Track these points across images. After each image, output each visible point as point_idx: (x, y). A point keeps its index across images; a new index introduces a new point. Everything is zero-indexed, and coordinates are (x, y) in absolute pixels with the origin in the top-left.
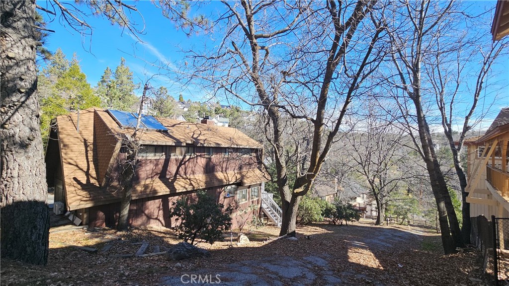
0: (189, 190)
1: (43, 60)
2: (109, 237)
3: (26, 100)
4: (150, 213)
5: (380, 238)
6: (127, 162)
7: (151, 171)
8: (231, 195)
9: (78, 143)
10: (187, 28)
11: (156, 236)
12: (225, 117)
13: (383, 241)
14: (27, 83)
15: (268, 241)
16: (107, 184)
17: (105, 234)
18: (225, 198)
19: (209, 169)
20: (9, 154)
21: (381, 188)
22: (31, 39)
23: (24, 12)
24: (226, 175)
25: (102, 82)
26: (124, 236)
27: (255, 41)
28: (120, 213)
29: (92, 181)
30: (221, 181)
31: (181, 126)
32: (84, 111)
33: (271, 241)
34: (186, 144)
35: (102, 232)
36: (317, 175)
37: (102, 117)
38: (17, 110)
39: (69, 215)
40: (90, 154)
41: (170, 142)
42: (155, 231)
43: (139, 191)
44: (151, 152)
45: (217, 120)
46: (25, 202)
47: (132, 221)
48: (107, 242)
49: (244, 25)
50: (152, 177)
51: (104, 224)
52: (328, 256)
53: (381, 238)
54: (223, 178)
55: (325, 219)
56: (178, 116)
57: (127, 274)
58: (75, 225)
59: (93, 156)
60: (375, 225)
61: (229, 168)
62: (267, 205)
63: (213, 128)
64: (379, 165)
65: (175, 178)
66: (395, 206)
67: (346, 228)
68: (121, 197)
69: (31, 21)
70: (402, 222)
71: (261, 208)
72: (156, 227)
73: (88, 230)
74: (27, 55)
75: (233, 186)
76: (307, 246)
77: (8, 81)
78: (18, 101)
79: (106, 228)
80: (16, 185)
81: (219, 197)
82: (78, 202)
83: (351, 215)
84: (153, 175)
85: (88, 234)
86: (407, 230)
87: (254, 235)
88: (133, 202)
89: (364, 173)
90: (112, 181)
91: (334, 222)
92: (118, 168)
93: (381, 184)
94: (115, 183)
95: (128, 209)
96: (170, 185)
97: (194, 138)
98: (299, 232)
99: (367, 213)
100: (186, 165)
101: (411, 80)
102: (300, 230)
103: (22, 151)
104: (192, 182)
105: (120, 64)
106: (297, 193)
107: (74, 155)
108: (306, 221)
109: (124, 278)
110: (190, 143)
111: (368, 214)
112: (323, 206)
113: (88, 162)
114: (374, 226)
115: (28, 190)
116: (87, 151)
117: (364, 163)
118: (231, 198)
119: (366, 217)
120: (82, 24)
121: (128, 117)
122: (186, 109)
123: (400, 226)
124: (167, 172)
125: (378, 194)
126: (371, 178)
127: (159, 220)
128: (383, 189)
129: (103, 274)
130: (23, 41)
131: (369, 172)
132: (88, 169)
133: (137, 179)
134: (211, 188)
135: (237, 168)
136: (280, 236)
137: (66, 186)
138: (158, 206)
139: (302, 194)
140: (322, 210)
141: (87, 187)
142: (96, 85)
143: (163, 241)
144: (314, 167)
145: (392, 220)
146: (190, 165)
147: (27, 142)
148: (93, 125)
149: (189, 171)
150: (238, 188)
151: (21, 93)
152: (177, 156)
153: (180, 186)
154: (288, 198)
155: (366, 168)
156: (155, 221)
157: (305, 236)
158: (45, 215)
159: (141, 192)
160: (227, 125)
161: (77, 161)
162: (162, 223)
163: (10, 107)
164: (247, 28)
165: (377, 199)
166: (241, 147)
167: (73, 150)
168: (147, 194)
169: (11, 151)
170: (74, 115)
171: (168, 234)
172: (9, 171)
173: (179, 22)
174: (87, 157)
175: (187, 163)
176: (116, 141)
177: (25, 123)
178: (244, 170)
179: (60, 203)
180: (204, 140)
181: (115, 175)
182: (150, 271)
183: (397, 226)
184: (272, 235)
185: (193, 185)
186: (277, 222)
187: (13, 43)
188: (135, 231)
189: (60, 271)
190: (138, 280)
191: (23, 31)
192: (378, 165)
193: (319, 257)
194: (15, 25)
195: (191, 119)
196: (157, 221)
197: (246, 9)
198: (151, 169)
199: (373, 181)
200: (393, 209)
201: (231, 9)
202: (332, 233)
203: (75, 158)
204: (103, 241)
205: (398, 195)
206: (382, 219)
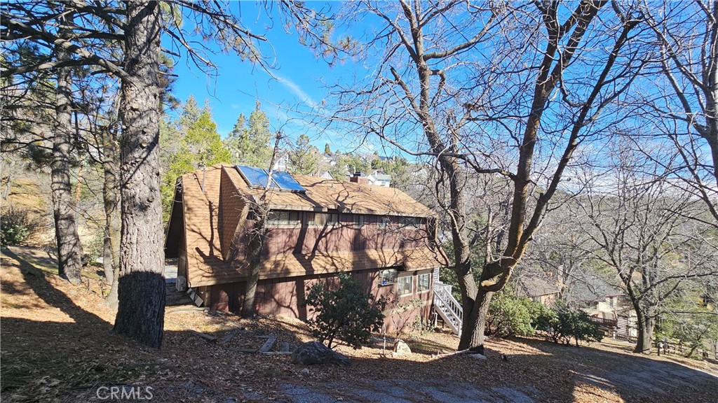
0: (331, 271)
1: (170, 110)
2: (231, 324)
3: (147, 156)
4: (281, 299)
5: (640, 375)
6: (253, 231)
7: (284, 244)
8: (388, 283)
9: (202, 207)
10: (330, 55)
11: (286, 330)
12: (386, 172)
13: (647, 381)
14: (149, 137)
15: (439, 355)
16: (232, 258)
17: (227, 321)
18: (380, 286)
19: (358, 245)
20: (129, 216)
21: (646, 290)
22: (154, 87)
23: (149, 57)
24: (381, 253)
25: (234, 132)
26: (248, 325)
27: (423, 63)
28: (245, 296)
29: (216, 253)
30: (374, 262)
31: (323, 185)
32: (211, 168)
33: (443, 355)
34: (328, 209)
35: (224, 317)
36: (519, 260)
37: (230, 175)
38: (138, 167)
39: (190, 293)
40: (215, 220)
41: (308, 207)
42: (286, 324)
43: (268, 269)
44: (284, 219)
45: (374, 177)
46: (142, 272)
47: (259, 306)
48: (228, 331)
49: (409, 43)
50: (284, 252)
51: (228, 307)
52: (535, 392)
53: (644, 375)
54: (377, 257)
55: (539, 332)
56: (323, 172)
57: (241, 373)
58: (196, 305)
59: (218, 223)
60: (634, 352)
61: (387, 244)
62: (442, 302)
63: (365, 189)
64: (641, 249)
65: (313, 255)
66: (675, 323)
67: (575, 351)
68: (247, 275)
69: (156, 67)
70: (691, 353)
71: (433, 305)
72: (288, 317)
73: (210, 314)
74: (150, 105)
75: (392, 270)
76: (501, 371)
77: (131, 135)
78: (140, 157)
79: (229, 313)
80: (135, 253)
81: (371, 284)
82: (199, 278)
83: (586, 331)
84: (285, 250)
85: (208, 318)
86: (700, 368)
87: (419, 344)
88: (260, 283)
89: (612, 263)
90: (237, 255)
91: (555, 339)
92: (245, 238)
93: (645, 282)
94: (241, 258)
95: (254, 291)
96: (306, 263)
97: (339, 202)
98: (492, 348)
99: (619, 331)
100: (328, 239)
101: (701, 104)
102: (495, 345)
103: (141, 214)
104: (335, 261)
105: (254, 110)
106: (485, 286)
107: (199, 221)
108: (505, 332)
109: (238, 378)
110: (334, 208)
111: (622, 331)
112: (534, 312)
113: (212, 229)
114: (632, 354)
115: (146, 259)
116: (211, 216)
117: (612, 246)
118: (388, 287)
119: (618, 337)
120: (208, 64)
121: (259, 174)
122: (333, 163)
123: (686, 360)
124: (303, 246)
125: (639, 299)
126: (625, 270)
127: (291, 309)
128: (649, 291)
129: (214, 368)
130: (147, 89)
131: (620, 260)
132: (212, 238)
133: (266, 253)
134: (360, 270)
135: (397, 245)
136: (459, 350)
137: (188, 258)
138: (291, 290)
139: (493, 288)
140: (532, 318)
141: (209, 260)
142: (227, 136)
143: (295, 337)
144: (515, 248)
145: (668, 347)
146: (334, 238)
147: (147, 203)
148: (219, 185)
149: (331, 246)
150: (398, 273)
151: (143, 148)
152: (315, 225)
153: (319, 266)
154: (473, 294)
155: (616, 254)
156: (286, 309)
157: (501, 355)
158: (161, 289)
159: (271, 270)
160: (387, 184)
161: (201, 228)
162: (295, 314)
163: (132, 164)
164: (413, 46)
165: (637, 308)
166: (404, 215)
167: (198, 215)
168: (277, 274)
169: (132, 214)
170: (200, 172)
171: (302, 329)
172: (129, 236)
173: (319, 49)
174: (211, 223)
175: (329, 235)
176: (242, 204)
177: (146, 182)
178: (408, 248)
179: (183, 277)
180: (353, 205)
181: (241, 246)
182: (269, 374)
183: (679, 359)
184: (447, 348)
185: (335, 266)
186: (457, 329)
187: (137, 92)
188: (261, 320)
189: (170, 358)
190: (252, 383)
191: (147, 78)
192: (638, 249)
193: (520, 390)
194: (140, 72)
195: (339, 177)
196: (290, 310)
197: (411, 21)
198: (284, 241)
199: (630, 276)
200: (671, 329)
201: (391, 24)
202: (549, 356)
203: (198, 225)
204: (224, 329)
205: (682, 304)
206: (648, 344)
